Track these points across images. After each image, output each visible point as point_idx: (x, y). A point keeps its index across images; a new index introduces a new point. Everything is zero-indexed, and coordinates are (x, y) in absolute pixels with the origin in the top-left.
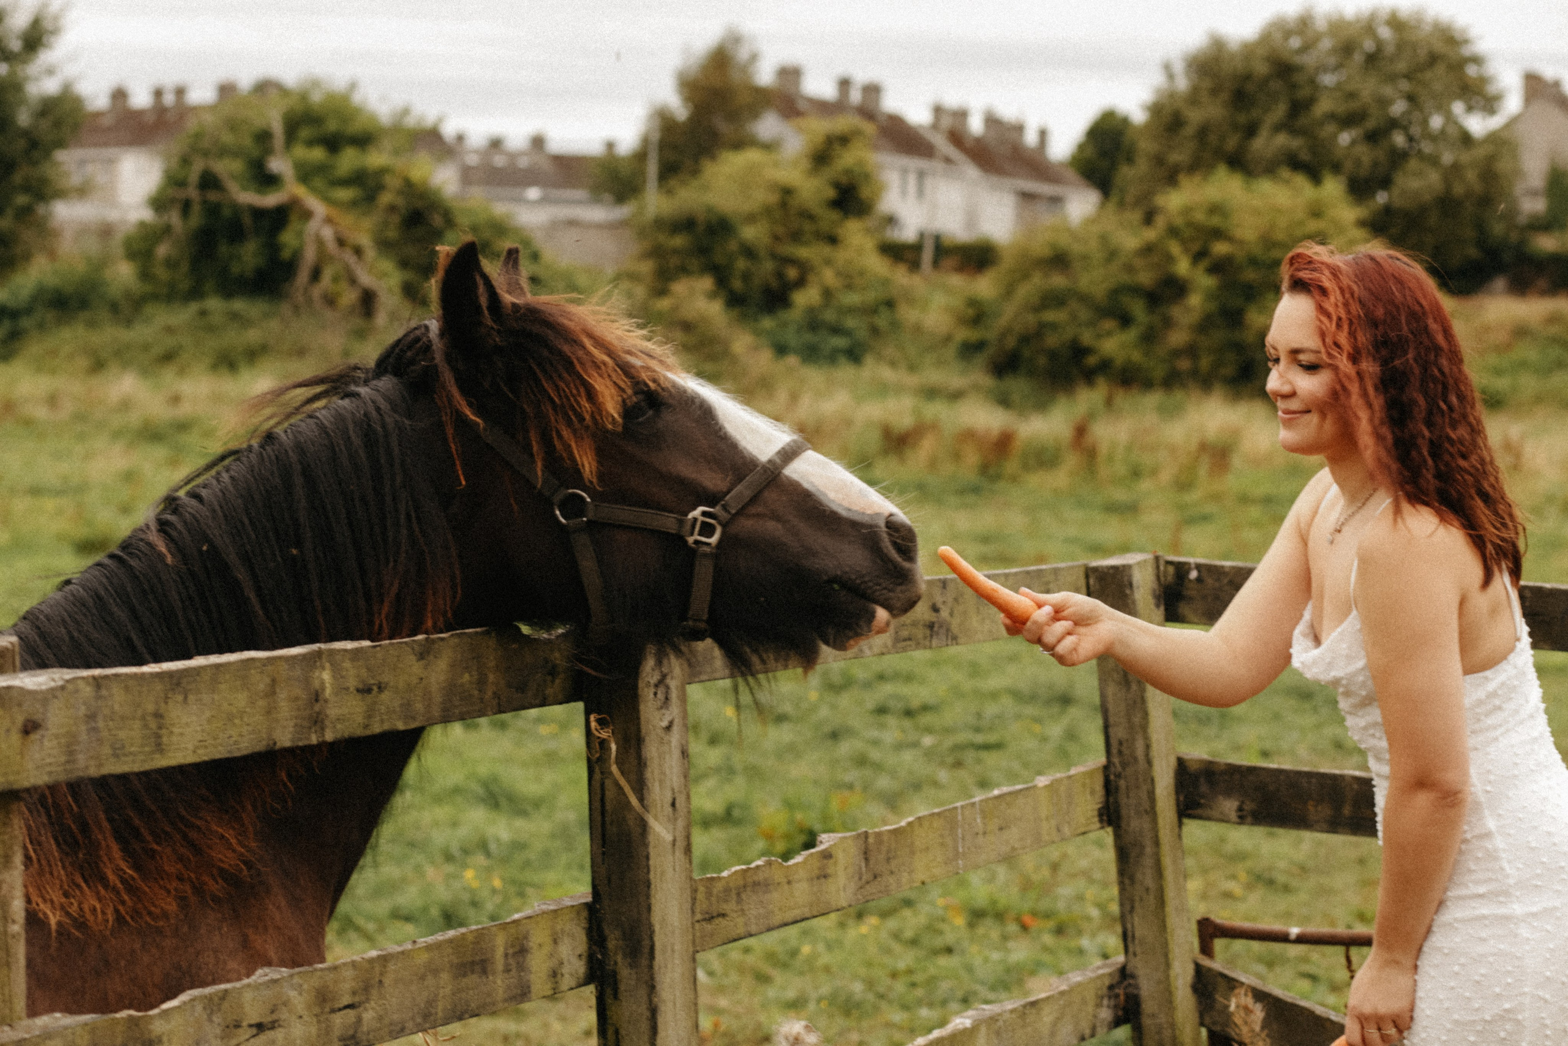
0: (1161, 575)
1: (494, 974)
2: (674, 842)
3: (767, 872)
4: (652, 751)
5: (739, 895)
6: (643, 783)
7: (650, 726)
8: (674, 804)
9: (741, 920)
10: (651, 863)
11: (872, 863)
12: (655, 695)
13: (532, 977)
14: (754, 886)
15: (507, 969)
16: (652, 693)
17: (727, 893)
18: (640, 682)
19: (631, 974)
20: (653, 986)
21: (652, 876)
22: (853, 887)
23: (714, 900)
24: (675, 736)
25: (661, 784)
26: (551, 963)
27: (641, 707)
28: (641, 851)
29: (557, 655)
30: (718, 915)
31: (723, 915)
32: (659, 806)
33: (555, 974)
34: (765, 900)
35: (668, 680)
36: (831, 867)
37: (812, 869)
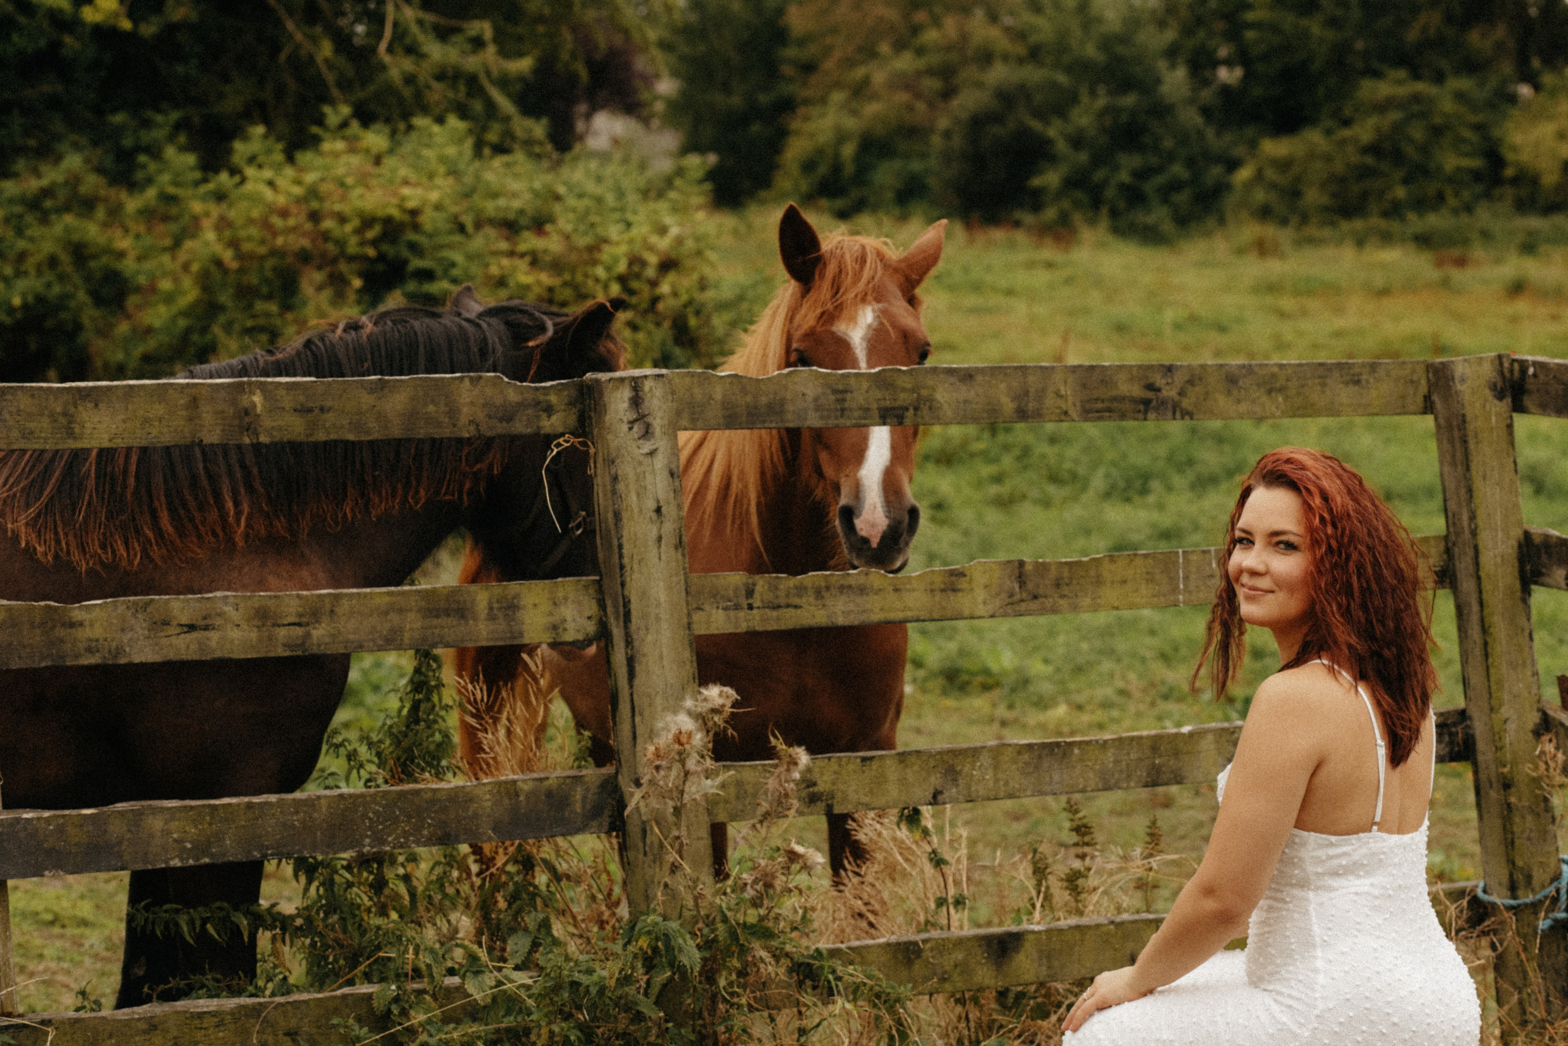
0: (1506, 371)
1: (475, 619)
2: (660, 539)
3: (862, 580)
4: (626, 469)
5: (819, 593)
6: (614, 492)
7: (623, 451)
8: (658, 510)
9: (823, 612)
10: (625, 551)
11: (1030, 586)
12: (630, 429)
13: (525, 627)
14: (842, 589)
15: (492, 618)
16: (625, 427)
17: (801, 590)
18: (607, 418)
19: (617, 633)
20: (629, 642)
21: (626, 561)
22: (998, 602)
23: (782, 594)
24: (660, 462)
25: (638, 495)
26: (551, 619)
27: (609, 437)
28: (615, 542)
29: (553, 399)
30: (788, 606)
31: (796, 607)
32: (636, 510)
33: (555, 627)
34: (859, 600)
35: (649, 419)
36: (963, 583)
37: (932, 583)
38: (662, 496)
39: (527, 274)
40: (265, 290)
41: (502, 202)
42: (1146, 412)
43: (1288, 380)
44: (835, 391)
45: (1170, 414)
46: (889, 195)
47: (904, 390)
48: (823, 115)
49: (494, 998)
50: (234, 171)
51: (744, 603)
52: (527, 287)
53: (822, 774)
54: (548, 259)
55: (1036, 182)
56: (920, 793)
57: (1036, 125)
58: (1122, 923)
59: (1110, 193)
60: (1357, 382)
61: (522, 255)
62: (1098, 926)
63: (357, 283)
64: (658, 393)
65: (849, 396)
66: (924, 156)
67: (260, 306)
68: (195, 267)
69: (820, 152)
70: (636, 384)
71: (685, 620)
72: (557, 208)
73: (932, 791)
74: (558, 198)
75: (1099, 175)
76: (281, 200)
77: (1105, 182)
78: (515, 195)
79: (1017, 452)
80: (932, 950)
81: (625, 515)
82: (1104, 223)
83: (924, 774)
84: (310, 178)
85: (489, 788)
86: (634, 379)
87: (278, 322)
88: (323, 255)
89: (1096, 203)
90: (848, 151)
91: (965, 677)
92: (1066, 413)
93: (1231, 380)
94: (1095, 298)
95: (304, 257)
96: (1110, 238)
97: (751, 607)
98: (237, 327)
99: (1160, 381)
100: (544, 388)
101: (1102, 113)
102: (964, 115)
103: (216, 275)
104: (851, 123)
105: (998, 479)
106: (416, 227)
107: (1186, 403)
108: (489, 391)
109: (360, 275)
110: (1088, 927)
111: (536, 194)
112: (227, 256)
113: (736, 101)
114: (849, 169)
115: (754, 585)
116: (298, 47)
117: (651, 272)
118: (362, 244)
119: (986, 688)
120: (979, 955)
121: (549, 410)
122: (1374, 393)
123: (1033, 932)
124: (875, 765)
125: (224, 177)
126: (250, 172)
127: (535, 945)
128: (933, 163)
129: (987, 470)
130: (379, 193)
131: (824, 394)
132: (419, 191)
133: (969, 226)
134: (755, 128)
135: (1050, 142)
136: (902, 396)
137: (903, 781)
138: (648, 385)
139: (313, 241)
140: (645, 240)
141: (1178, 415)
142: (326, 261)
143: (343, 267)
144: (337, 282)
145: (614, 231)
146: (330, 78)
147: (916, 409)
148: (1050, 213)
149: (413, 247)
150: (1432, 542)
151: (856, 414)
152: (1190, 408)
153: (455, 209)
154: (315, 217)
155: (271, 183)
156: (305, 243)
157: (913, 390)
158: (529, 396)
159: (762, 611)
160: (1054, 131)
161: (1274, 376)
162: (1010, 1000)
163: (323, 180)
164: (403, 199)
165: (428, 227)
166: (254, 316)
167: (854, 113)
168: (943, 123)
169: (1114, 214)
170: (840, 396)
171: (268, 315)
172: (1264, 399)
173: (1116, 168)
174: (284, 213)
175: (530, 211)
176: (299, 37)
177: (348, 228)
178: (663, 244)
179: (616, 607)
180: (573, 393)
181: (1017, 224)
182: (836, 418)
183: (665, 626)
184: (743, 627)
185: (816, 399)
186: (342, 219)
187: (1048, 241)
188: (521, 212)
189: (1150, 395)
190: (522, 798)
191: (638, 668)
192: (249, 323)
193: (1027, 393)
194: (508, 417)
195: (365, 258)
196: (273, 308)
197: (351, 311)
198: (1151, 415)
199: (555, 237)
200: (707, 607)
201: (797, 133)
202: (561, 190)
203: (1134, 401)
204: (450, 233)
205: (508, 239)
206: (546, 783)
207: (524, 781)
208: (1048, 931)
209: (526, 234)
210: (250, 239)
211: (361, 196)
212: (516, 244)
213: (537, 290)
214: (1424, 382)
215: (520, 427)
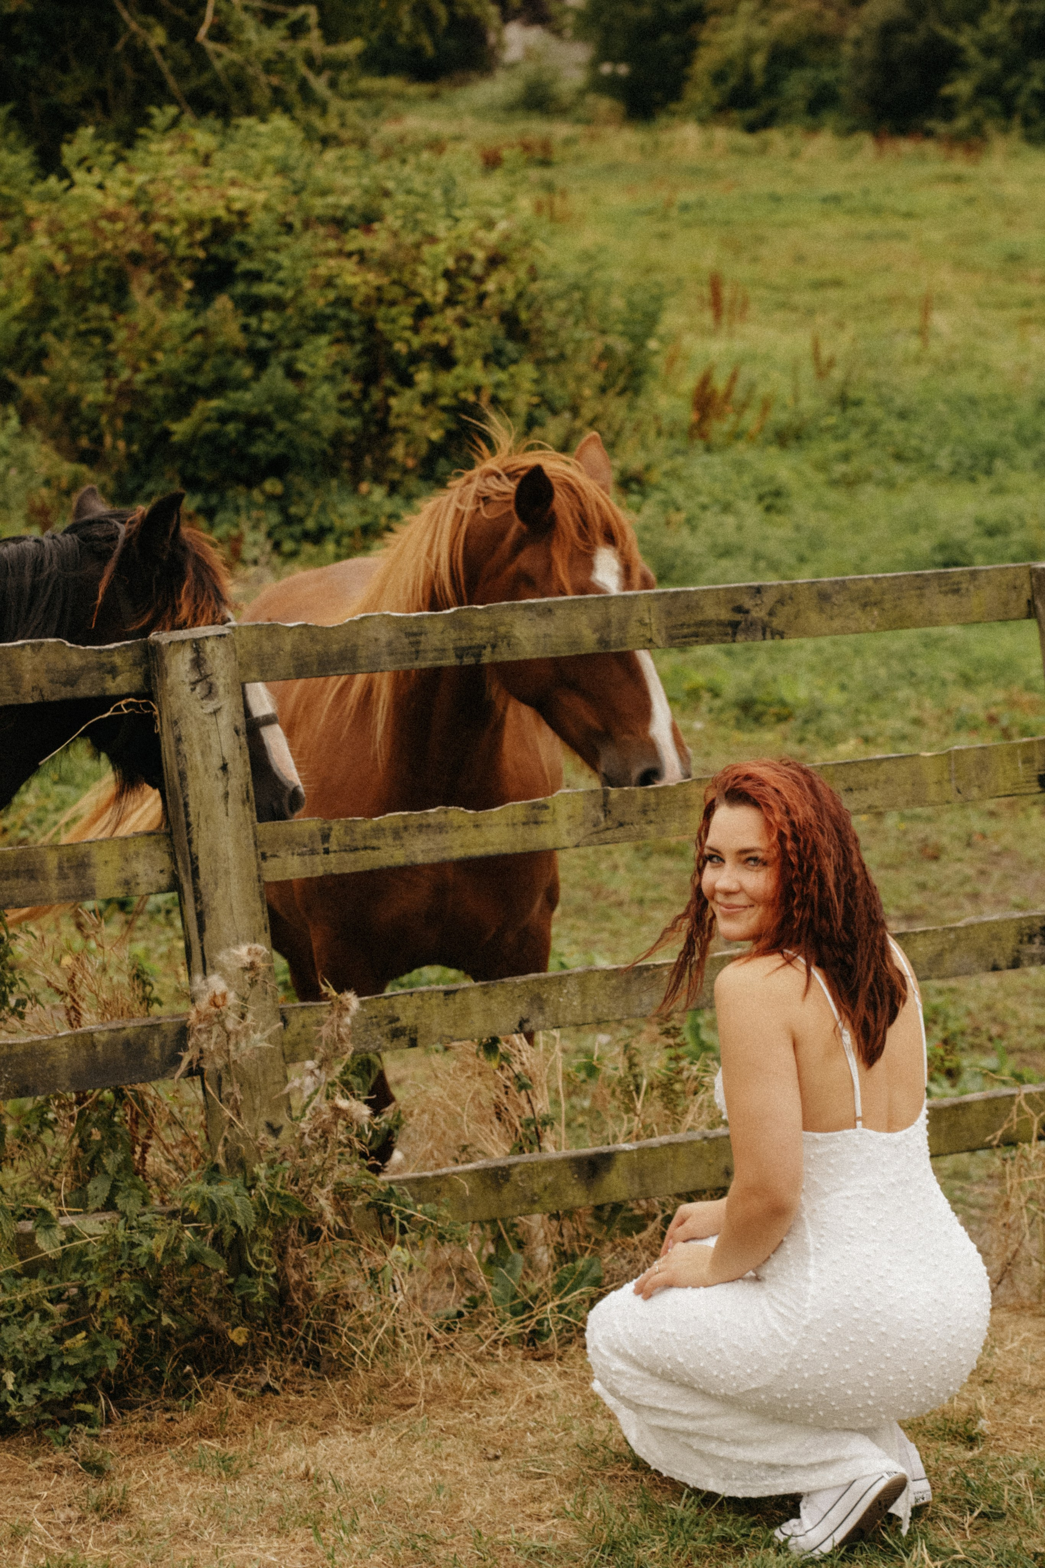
1: (45, 879)
2: (226, 795)
3: (442, 818)
4: (190, 730)
5: (397, 834)
6: (178, 753)
7: (185, 712)
8: (224, 768)
9: (402, 852)
10: (190, 809)
11: (616, 813)
12: (193, 690)
13: (96, 884)
14: (421, 828)
15: (62, 876)
16: (188, 688)
17: (378, 831)
18: (168, 681)
19: (187, 887)
20: (198, 897)
21: (192, 818)
22: (581, 831)
23: (358, 836)
24: (224, 720)
25: (203, 754)
26: (123, 875)
27: (171, 699)
28: (181, 801)
29: (117, 660)
30: (365, 848)
31: (373, 848)
32: (201, 770)
33: (127, 883)
34: (439, 838)
35: (212, 679)
36: (546, 816)
37: (514, 817)
38: (227, 753)
39: (354, 274)
40: (98, 292)
41: (331, 200)
42: (735, 634)
43: (883, 593)
44: (408, 635)
45: (760, 635)
46: (801, 105)
47: (481, 629)
48: (730, 27)
49: (66, 1254)
50: (64, 174)
51: (320, 847)
52: (355, 287)
53: (404, 1009)
54: (376, 256)
55: (948, 90)
56: (506, 1022)
57: (946, 32)
58: (716, 1139)
59: (1022, 100)
60: (956, 591)
61: (350, 255)
62: (691, 1143)
63: (188, 285)
64: (220, 652)
65: (423, 638)
66: (834, 65)
67: (93, 309)
68: (27, 272)
69: (730, 62)
70: (197, 645)
71: (255, 873)
72: (386, 205)
73: (517, 1019)
74: (387, 194)
75: (1012, 82)
76: (110, 204)
77: (1017, 90)
78: (345, 191)
79: (865, 429)
80: (521, 1173)
81: (190, 774)
82: (1017, 131)
83: (509, 1004)
84: (140, 179)
85: (65, 1041)
86: (196, 641)
87: (110, 325)
88: (154, 256)
89: (1008, 111)
90: (759, 61)
91: (759, 708)
92: (650, 641)
93: (823, 597)
94: (996, 220)
95: (136, 259)
96: (1024, 147)
97: (327, 851)
98: (71, 332)
99: (747, 602)
100: (109, 650)
101: (1013, 20)
102: (874, 24)
103: (50, 279)
104: (760, 33)
105: (846, 457)
106: (245, 227)
107: (776, 623)
108: (51, 657)
109: (191, 277)
110: (680, 1144)
111: (366, 191)
112: (59, 259)
113: (646, 12)
114: (760, 79)
115: (330, 829)
116: (134, 36)
117: (477, 269)
118: (190, 245)
119: (781, 719)
120: (569, 1176)
121: (113, 671)
122: (975, 601)
123: (624, 1152)
124: (458, 997)
125: (52, 181)
126: (79, 175)
127: (115, 1189)
128: (845, 71)
129: (835, 448)
130: (205, 193)
131: (398, 637)
132: (245, 193)
133: (878, 137)
134: (666, 38)
135: (959, 50)
136: (479, 634)
137: (487, 1011)
138: (209, 645)
139: (143, 244)
140: (472, 236)
141: (768, 635)
142: (156, 264)
143: (173, 268)
144: (168, 284)
145: (441, 228)
146: (165, 66)
147: (494, 646)
148: (962, 123)
149: (242, 246)
150: (1036, 746)
151: (431, 655)
152: (780, 628)
153: (281, 209)
154: (146, 218)
155: (101, 187)
156: (134, 246)
157: (490, 629)
158: (93, 659)
159: (338, 855)
160: (965, 38)
161: (868, 590)
162: (606, 1214)
163: (152, 181)
164: (229, 200)
165: (256, 228)
166: (87, 320)
167: (764, 22)
168: (853, 31)
169: (1027, 122)
170: (412, 639)
171: (100, 318)
172: (859, 613)
173: (1028, 76)
174: (112, 217)
175: (360, 205)
176: (134, 26)
177: (177, 231)
178: (492, 238)
179: (184, 862)
180: (138, 652)
181: (929, 134)
182: (411, 660)
183: (234, 880)
184: (320, 871)
185: (389, 644)
186: (172, 222)
187: (959, 153)
188: (351, 209)
189: (738, 617)
190: (99, 1048)
191: (208, 922)
192: (83, 327)
193: (608, 623)
194: (71, 680)
195: (196, 260)
196: (105, 311)
197: (179, 316)
198: (740, 637)
199: (383, 235)
200: (282, 854)
201: (708, 44)
202: (390, 185)
203: (720, 623)
204: (279, 234)
205: (336, 237)
206: (124, 1033)
207: (100, 1032)
208: (640, 1150)
209: (353, 232)
210: (80, 242)
211: (188, 200)
212: (344, 242)
213: (363, 290)
214: (1027, 586)
215: (84, 690)
